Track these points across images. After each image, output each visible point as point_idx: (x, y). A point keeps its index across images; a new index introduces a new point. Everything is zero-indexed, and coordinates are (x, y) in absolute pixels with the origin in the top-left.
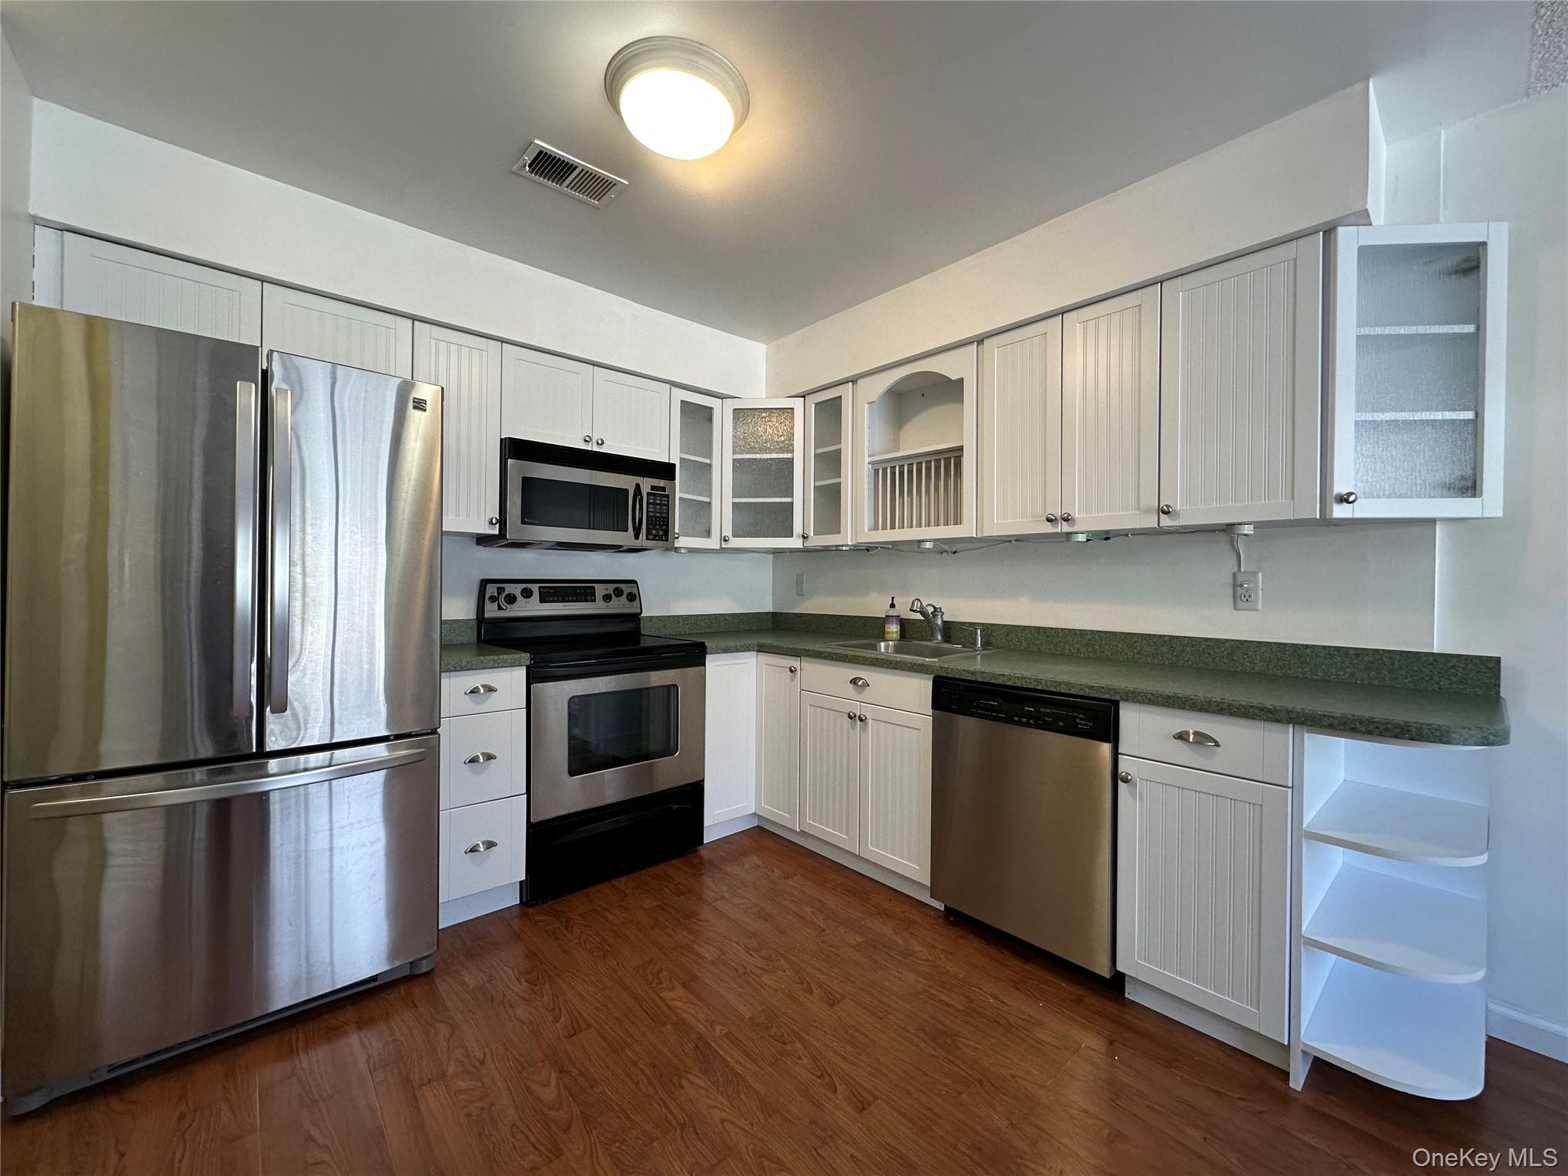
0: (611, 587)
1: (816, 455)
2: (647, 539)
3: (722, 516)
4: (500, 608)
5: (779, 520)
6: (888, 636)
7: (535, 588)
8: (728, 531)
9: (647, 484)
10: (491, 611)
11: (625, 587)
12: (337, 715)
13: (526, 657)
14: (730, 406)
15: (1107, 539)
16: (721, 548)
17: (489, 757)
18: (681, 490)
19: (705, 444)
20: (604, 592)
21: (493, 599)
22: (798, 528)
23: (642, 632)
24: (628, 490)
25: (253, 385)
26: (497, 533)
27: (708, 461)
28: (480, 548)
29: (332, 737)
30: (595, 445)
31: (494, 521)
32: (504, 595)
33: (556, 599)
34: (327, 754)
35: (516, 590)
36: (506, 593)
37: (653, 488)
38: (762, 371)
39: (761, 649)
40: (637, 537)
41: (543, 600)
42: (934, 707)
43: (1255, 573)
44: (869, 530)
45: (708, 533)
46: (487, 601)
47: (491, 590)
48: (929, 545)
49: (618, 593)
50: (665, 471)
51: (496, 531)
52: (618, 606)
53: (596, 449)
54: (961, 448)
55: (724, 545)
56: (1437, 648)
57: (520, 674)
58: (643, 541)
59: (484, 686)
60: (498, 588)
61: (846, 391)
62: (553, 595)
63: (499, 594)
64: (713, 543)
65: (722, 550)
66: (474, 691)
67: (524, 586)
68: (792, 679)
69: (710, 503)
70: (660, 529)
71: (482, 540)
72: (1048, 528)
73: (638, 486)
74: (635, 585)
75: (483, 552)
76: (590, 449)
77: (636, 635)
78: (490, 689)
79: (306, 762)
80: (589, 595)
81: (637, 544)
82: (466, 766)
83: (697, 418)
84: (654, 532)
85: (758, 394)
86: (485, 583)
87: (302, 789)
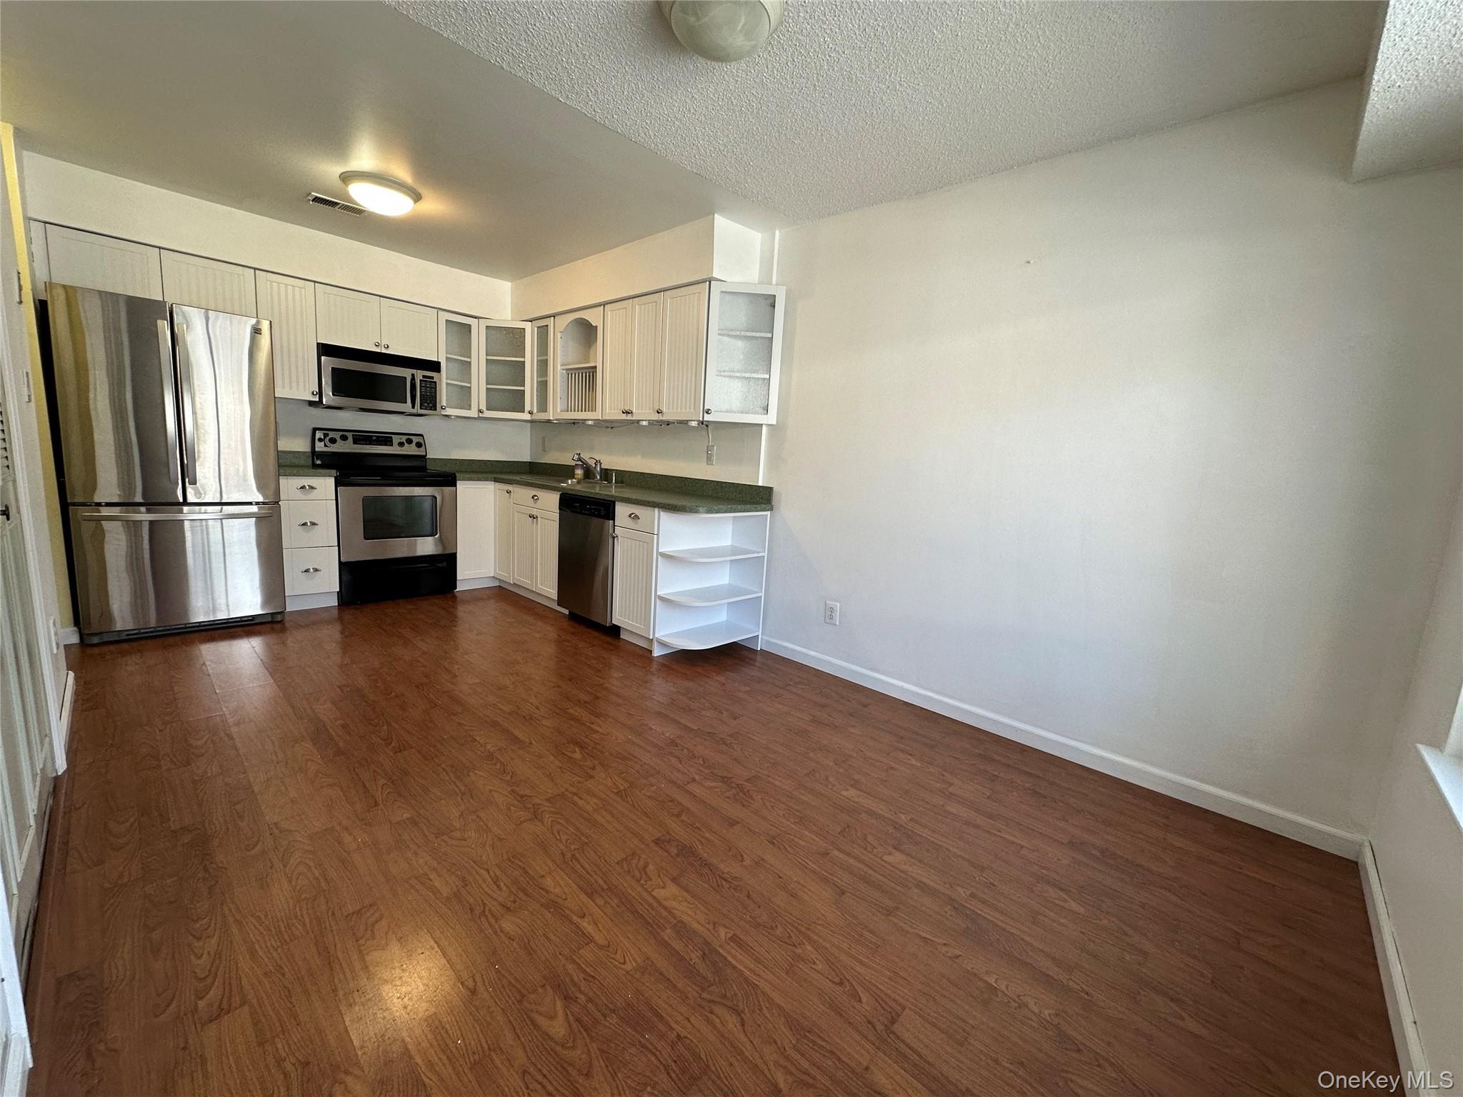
0: (404, 438)
1: (537, 360)
2: (421, 408)
3: (479, 396)
4: (326, 446)
5: (517, 402)
6: (576, 477)
7: (350, 435)
8: (483, 407)
9: (419, 374)
10: (320, 447)
11: (415, 439)
12: (223, 489)
13: (334, 472)
14: (483, 324)
15: (668, 424)
16: (479, 417)
17: (313, 524)
18: (444, 380)
19: (466, 348)
20: (399, 441)
21: (320, 440)
22: (527, 408)
23: (428, 467)
24: (406, 378)
25: (166, 322)
26: (318, 400)
27: (469, 360)
28: (312, 408)
29: (221, 499)
30: (383, 348)
31: (315, 393)
32: (328, 438)
33: (364, 443)
34: (219, 507)
35: (337, 435)
36: (330, 436)
37: (424, 377)
38: (508, 300)
39: (496, 480)
40: (413, 407)
41: (355, 442)
42: (560, 509)
43: (713, 446)
44: (561, 411)
45: (469, 408)
46: (317, 441)
47: (319, 435)
48: (590, 423)
49: (409, 441)
50: (435, 366)
51: (317, 399)
52: (411, 450)
53: (384, 351)
54: (595, 367)
55: (481, 415)
56: (760, 484)
57: (331, 481)
58: (417, 410)
59: (308, 486)
60: (324, 434)
61: (550, 322)
62: (364, 440)
63: (325, 437)
64: (473, 413)
65: (479, 418)
66: (303, 487)
67: (342, 433)
68: (510, 497)
69: (470, 387)
70: (430, 401)
71: (311, 403)
72: (624, 417)
73: (413, 375)
74: (421, 437)
75: (313, 411)
76: (379, 351)
77: (424, 469)
78: (311, 487)
79: (206, 510)
80: (388, 441)
81: (414, 411)
82: (300, 527)
83: (460, 330)
84: (426, 404)
85: (505, 316)
86: (315, 430)
87: (204, 523)
